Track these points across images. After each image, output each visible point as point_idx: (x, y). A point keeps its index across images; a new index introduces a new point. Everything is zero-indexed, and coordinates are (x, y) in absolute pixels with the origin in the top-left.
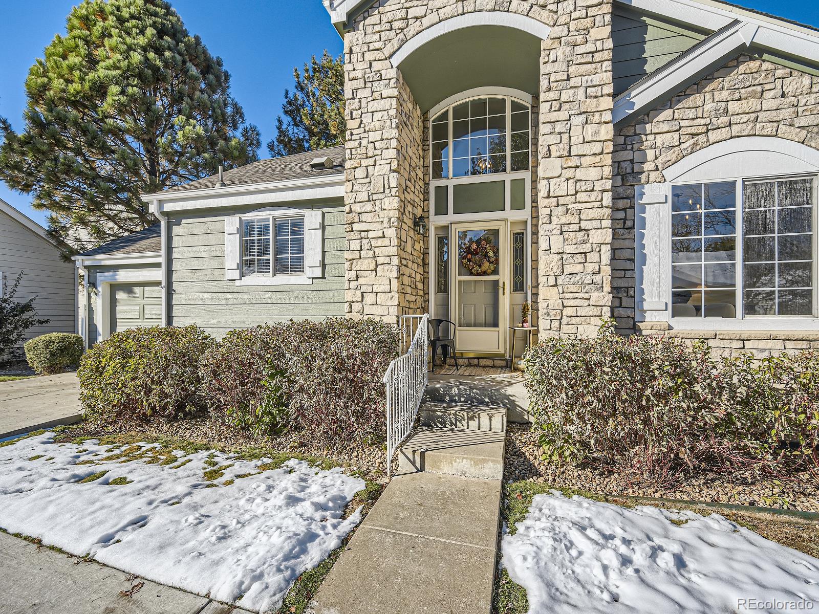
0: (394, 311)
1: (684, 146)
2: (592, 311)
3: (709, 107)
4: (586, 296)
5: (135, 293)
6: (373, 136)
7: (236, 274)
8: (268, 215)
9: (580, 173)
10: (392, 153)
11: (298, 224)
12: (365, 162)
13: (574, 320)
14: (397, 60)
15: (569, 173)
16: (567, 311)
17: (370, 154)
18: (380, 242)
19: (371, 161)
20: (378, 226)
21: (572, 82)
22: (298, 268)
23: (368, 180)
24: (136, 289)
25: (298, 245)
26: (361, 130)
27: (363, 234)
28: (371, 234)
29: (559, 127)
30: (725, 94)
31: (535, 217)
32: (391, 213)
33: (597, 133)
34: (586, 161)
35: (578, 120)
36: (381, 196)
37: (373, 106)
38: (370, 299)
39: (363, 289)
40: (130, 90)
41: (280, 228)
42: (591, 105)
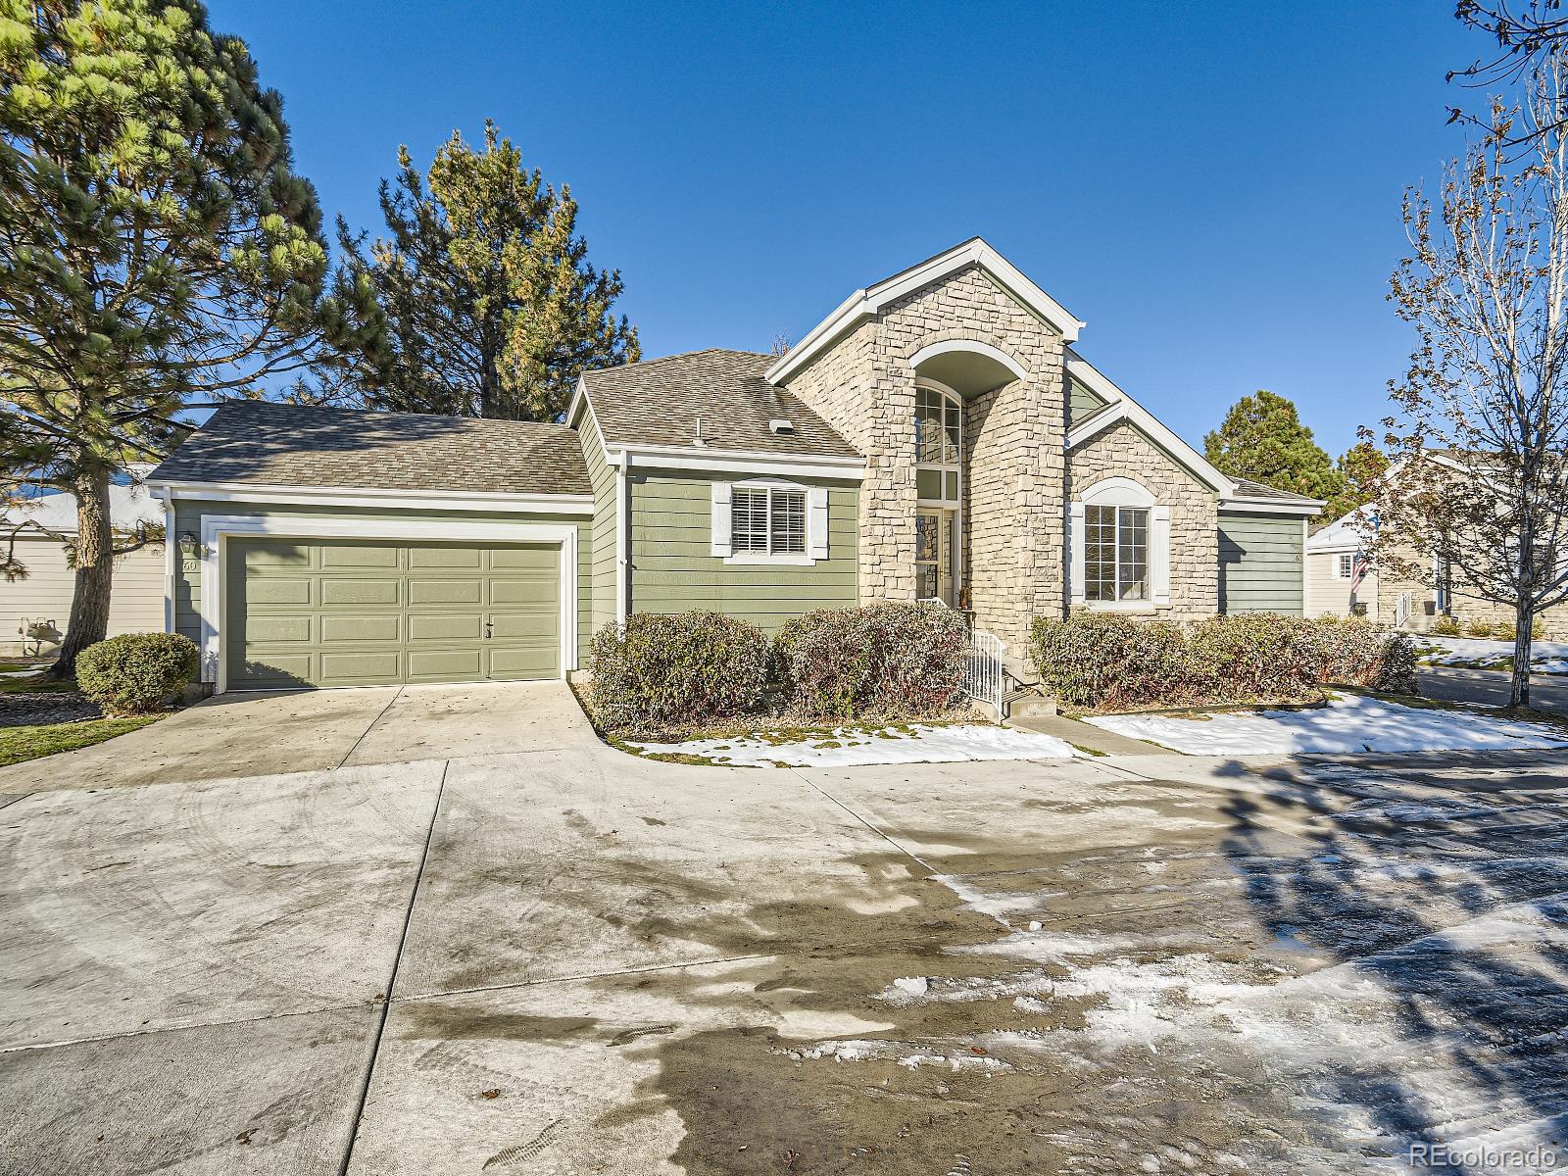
0: (913, 595)
1: (1092, 477)
2: (1052, 596)
3: (1104, 452)
4: (1049, 584)
5: (301, 556)
6: (895, 428)
7: (727, 550)
8: (767, 486)
9: (1045, 491)
10: (912, 448)
11: (797, 501)
12: (887, 452)
13: (1041, 603)
14: (915, 361)
15: (1038, 489)
16: (1037, 596)
17: (892, 445)
18: (901, 530)
19: (893, 452)
20: (899, 515)
21: (1041, 419)
22: (797, 546)
23: (890, 469)
24: (303, 549)
25: (798, 523)
26: (885, 420)
27: (886, 521)
28: (894, 522)
29: (1033, 452)
30: (1111, 446)
31: (967, 508)
32: (911, 504)
33: (1055, 462)
34: (1048, 481)
35: (1043, 449)
36: (902, 487)
37: (895, 400)
38: (891, 583)
39: (885, 573)
40: (172, 139)
41: (778, 500)
42: (1051, 439)
